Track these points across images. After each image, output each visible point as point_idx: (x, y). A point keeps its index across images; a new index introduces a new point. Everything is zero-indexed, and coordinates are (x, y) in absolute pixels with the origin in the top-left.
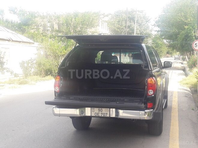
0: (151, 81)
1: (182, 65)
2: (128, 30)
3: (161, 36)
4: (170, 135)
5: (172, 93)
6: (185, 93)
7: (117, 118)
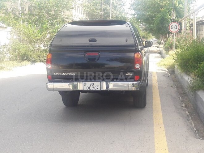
0: (138, 56)
1: (158, 49)
2: (103, 13)
3: (138, 19)
4: (154, 108)
5: (151, 73)
6: (164, 73)
7: (108, 90)
